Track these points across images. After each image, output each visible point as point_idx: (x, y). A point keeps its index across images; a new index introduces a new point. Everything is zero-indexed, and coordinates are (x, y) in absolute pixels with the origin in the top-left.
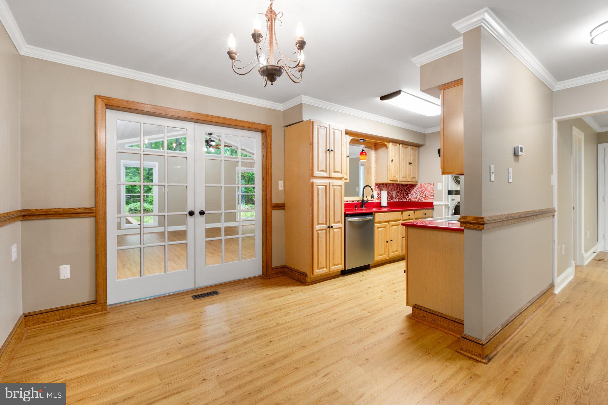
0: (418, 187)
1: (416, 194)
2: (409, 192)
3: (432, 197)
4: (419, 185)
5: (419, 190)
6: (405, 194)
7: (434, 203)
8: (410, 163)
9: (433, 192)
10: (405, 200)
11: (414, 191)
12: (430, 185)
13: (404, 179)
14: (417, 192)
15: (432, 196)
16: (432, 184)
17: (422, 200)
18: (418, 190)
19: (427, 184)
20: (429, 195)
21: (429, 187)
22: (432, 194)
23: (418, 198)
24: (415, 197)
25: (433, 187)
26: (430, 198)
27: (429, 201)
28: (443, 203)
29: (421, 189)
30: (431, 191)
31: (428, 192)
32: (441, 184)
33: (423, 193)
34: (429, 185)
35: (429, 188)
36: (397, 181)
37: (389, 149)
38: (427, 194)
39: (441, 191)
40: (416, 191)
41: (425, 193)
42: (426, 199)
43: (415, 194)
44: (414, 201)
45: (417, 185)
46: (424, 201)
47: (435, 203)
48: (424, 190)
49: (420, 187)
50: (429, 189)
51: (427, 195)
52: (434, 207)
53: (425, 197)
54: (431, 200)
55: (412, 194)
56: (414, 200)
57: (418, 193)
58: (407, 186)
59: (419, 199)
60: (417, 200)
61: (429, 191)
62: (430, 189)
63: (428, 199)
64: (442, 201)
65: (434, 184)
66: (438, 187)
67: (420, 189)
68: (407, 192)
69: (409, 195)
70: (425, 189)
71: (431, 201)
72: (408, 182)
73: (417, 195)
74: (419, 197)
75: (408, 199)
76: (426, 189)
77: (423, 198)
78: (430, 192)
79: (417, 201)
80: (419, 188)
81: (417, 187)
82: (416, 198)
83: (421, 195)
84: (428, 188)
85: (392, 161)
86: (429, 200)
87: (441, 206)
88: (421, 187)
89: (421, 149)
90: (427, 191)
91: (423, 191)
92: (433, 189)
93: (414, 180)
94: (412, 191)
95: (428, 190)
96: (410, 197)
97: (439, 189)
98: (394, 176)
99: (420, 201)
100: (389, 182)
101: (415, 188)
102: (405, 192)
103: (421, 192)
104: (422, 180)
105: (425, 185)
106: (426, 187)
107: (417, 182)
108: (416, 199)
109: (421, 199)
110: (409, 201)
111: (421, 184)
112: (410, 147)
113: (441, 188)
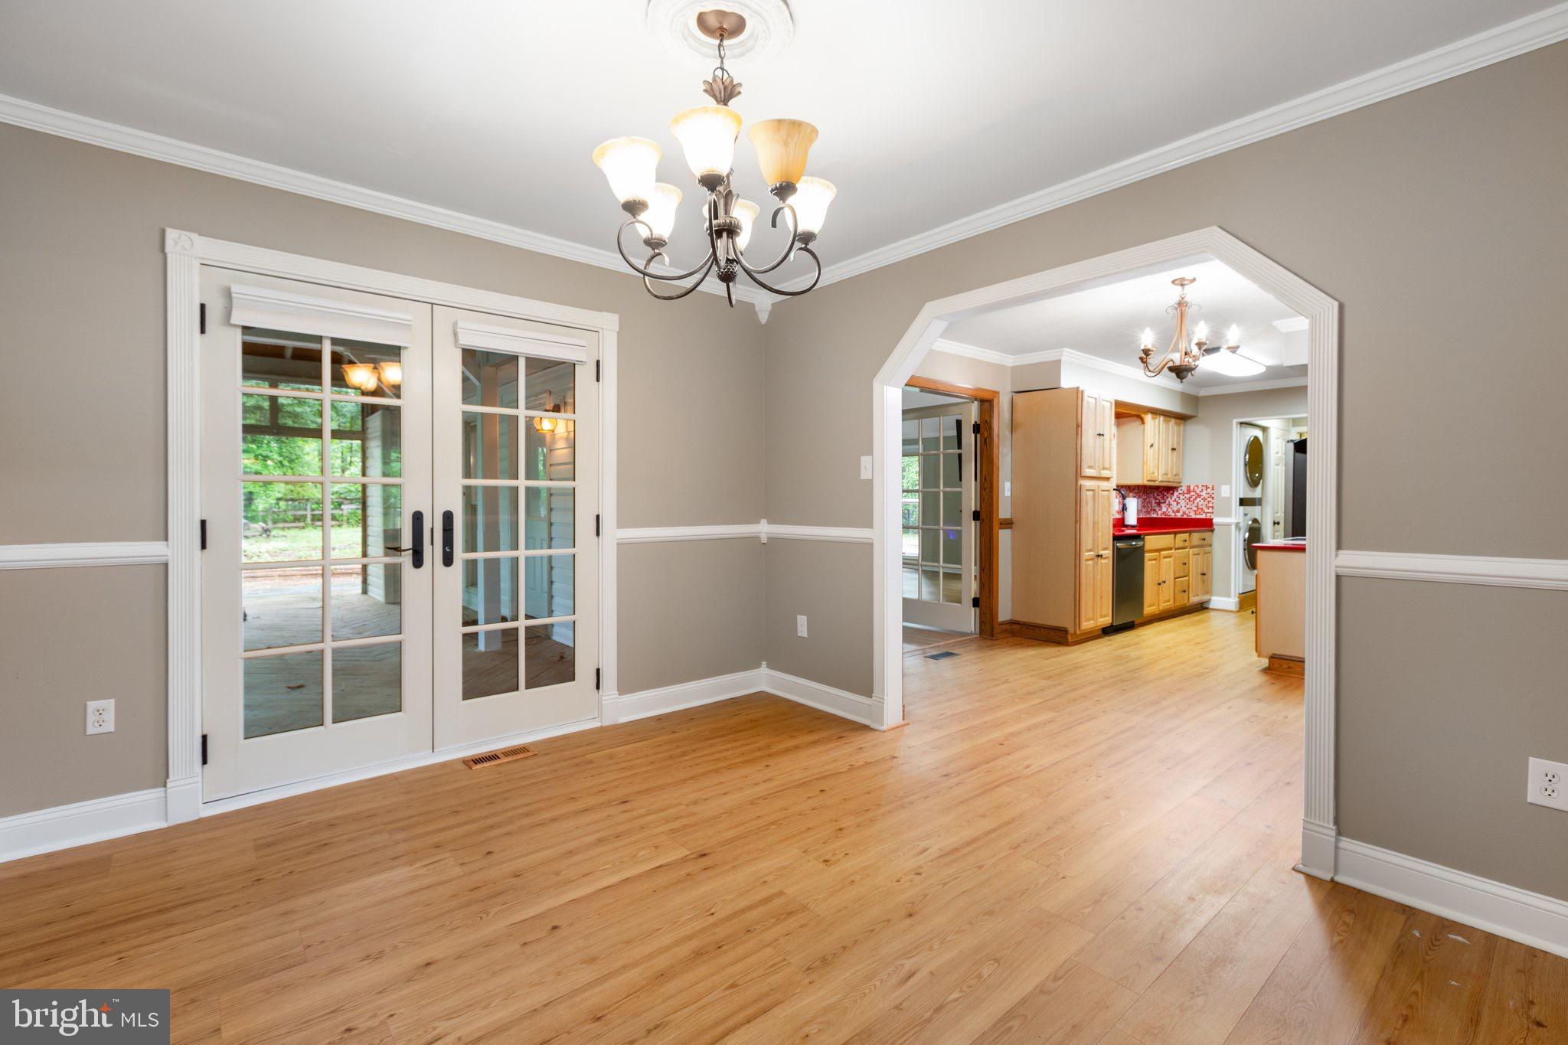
0: (1182, 492)
1: (1178, 503)
2: (1162, 501)
3: (1210, 510)
4: (1184, 488)
6: (1154, 504)
7: (1214, 521)
8: (1173, 449)
9: (1213, 501)
10: (1155, 516)
11: (1173, 499)
12: (1207, 488)
13: (1165, 478)
14: (1179, 501)
15: (1211, 509)
16: (1210, 486)
17: (1191, 514)
18: (1182, 497)
19: (1200, 486)
20: (1204, 507)
21: (1205, 492)
22: (1211, 505)
23: (1181, 512)
24: (1175, 509)
25: (1213, 491)
26: (1206, 511)
27: (1203, 516)
28: (1232, 520)
29: (1188, 496)
30: (1209, 499)
31: (1202, 501)
32: (1228, 487)
33: (1190, 503)
34: (1204, 488)
35: (1204, 494)
36: (1155, 481)
37: (1146, 425)
38: (1200, 503)
39: (1229, 499)
40: (1177, 499)
41: (1196, 503)
42: (1198, 512)
43: (1175, 503)
44: (1174, 517)
45: (1180, 489)
46: (1194, 517)
47: (1216, 520)
48: (1194, 497)
49: (1186, 491)
51: (1200, 507)
52: (1215, 527)
53: (1196, 508)
54: (1208, 515)
55: (1169, 505)
56: (1173, 514)
57: (1182, 503)
58: (1160, 490)
59: (1184, 513)
60: (1179, 515)
61: (1204, 499)
62: (1207, 496)
63: (1202, 513)
64: (1230, 516)
65: (1215, 487)
66: (1223, 492)
67: (1186, 495)
68: (1157, 501)
69: (1163, 505)
70: (1196, 495)
71: (1207, 517)
72: (1169, 482)
73: (1179, 506)
74: (1184, 509)
75: (1159, 512)
76: (1199, 496)
77: (1190, 510)
78: (1206, 502)
79: (1179, 516)
80: (1183, 494)
81: (1180, 492)
82: (1178, 511)
83: (1187, 507)
84: (1201, 493)
85: (1152, 446)
86: (1204, 514)
87: (1229, 525)
88: (1189, 491)
89: (1190, 423)
90: (1200, 499)
91: (1191, 499)
92: (1213, 495)
93: (1177, 479)
94: (1169, 499)
95: (1202, 497)
96: (1164, 509)
97: (1223, 495)
98: (1153, 473)
99: (1185, 516)
100: (1146, 483)
101: (1176, 494)
102: (1153, 501)
103: (1187, 501)
104: (1192, 478)
105: (1196, 488)
106: (1198, 492)
107: (1180, 483)
108: (1177, 514)
109: (1187, 512)
110: (1163, 516)
111: (1189, 487)
112: (1173, 419)
113: (1228, 495)
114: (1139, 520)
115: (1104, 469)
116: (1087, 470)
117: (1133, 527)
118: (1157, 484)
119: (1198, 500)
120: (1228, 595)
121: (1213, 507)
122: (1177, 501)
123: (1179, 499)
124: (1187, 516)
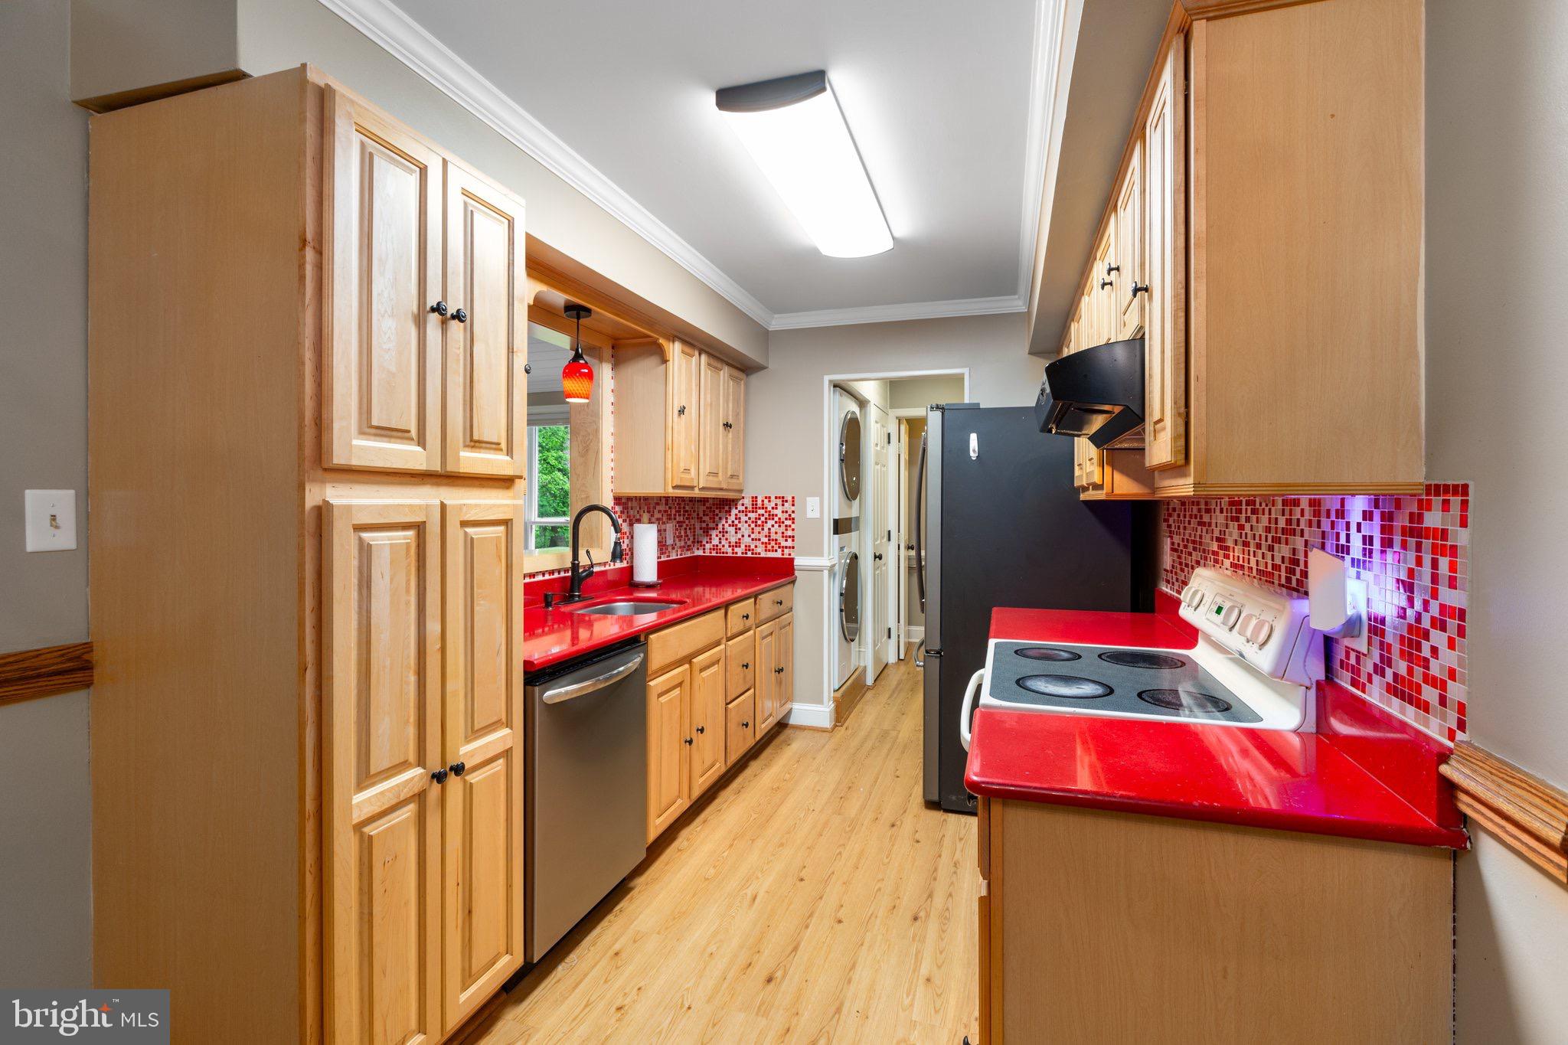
0: (743, 508)
1: (737, 530)
2: (712, 525)
3: (789, 543)
4: (748, 502)
5: (746, 519)
6: (699, 532)
7: (796, 563)
8: (727, 426)
9: (793, 526)
10: (700, 553)
11: (730, 522)
12: (784, 501)
13: (713, 482)
14: (739, 526)
15: (790, 540)
16: (790, 499)
17: (758, 550)
18: (744, 518)
19: (773, 498)
20: (779, 537)
21: (780, 508)
22: (789, 533)
23: (743, 546)
24: (733, 540)
25: (793, 508)
26: (784, 544)
27: (778, 555)
28: (824, 562)
29: (753, 516)
30: (788, 522)
31: (776, 526)
32: (817, 499)
33: (758, 529)
34: (779, 502)
35: (778, 512)
36: (692, 488)
37: (670, 364)
38: (773, 530)
39: (818, 521)
40: (736, 522)
41: (766, 529)
42: (769, 547)
43: (732, 530)
44: (731, 555)
45: (741, 502)
46: (763, 555)
47: (799, 562)
48: (763, 519)
49: (750, 508)
50: (780, 515)
51: (773, 536)
52: (797, 573)
53: (766, 540)
54: (786, 551)
55: (724, 532)
56: (730, 550)
57: (745, 529)
58: (708, 505)
59: (748, 548)
60: (739, 552)
61: (780, 522)
62: (783, 517)
63: (776, 547)
64: (819, 553)
65: (796, 499)
66: (808, 509)
67: (751, 515)
68: (704, 525)
69: (714, 533)
70: (766, 515)
71: (785, 556)
72: (721, 489)
73: (739, 536)
74: (747, 540)
75: (708, 546)
76: (772, 517)
77: (758, 543)
78: (783, 528)
79: (739, 555)
80: (746, 512)
81: (740, 508)
82: (738, 544)
83: (753, 536)
84: (775, 512)
85: (682, 411)
86: (780, 550)
87: (817, 570)
88: (755, 508)
89: (754, 379)
90: (773, 522)
91: (759, 522)
92: (793, 516)
93: (734, 484)
94: (723, 522)
95: (776, 519)
96: (715, 541)
97: (810, 515)
98: (687, 470)
99: (749, 554)
100: (671, 492)
101: (734, 512)
102: (698, 526)
103: (753, 526)
104: (757, 485)
105: (766, 501)
106: (769, 509)
107: (741, 491)
108: (736, 550)
109: (753, 547)
110: (714, 554)
111: (755, 499)
112: (726, 368)
113: (816, 515)
114: (663, 568)
115: (475, 444)
116: (359, 442)
117: (649, 587)
118: (696, 493)
119: (770, 523)
120: (820, 702)
121: (793, 537)
122: (736, 525)
123: (739, 522)
124: (752, 554)
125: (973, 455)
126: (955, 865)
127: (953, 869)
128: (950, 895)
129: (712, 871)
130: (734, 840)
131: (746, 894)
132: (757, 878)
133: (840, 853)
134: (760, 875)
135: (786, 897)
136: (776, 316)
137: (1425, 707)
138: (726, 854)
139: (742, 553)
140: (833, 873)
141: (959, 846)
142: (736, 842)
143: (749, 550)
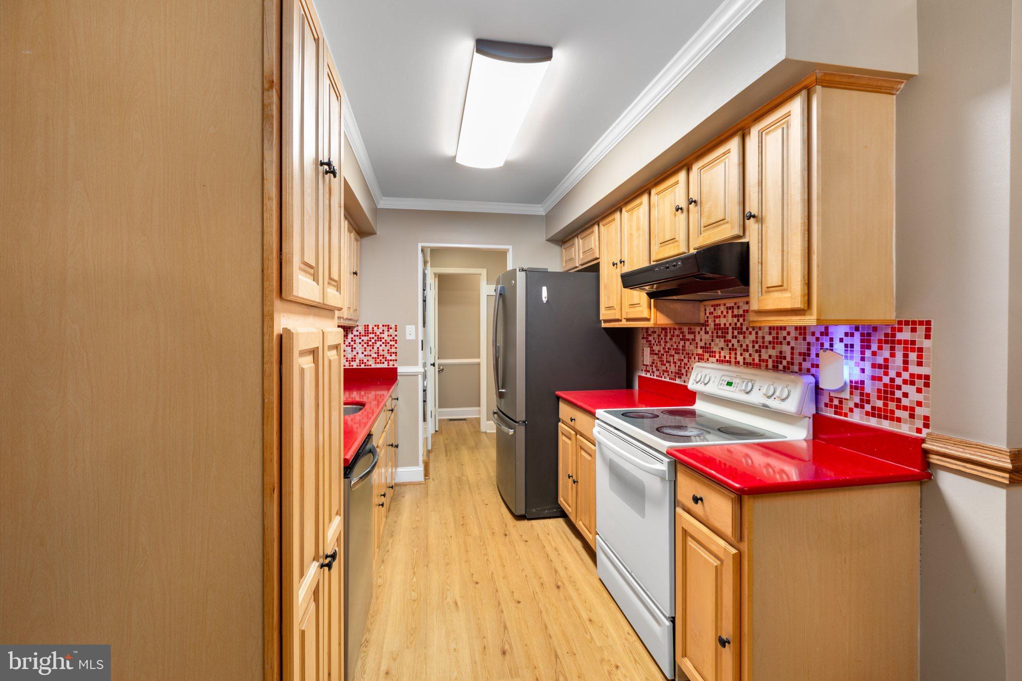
0: (358, 333)
1: (353, 349)
3: (393, 357)
4: (361, 329)
5: (360, 341)
7: (399, 370)
8: (355, 273)
9: (396, 345)
11: (347, 343)
12: (389, 328)
14: (355, 346)
15: (393, 355)
16: (393, 326)
17: (370, 363)
18: (358, 341)
19: (381, 326)
20: (386, 353)
21: (386, 333)
22: (393, 350)
23: (357, 361)
24: (350, 356)
25: (396, 333)
26: (389, 358)
27: (385, 366)
28: (418, 369)
29: (365, 339)
30: (392, 343)
31: (383, 345)
32: (414, 327)
33: (369, 348)
34: (386, 329)
35: (385, 336)
38: (381, 348)
39: (415, 342)
40: (352, 343)
41: (376, 348)
42: (378, 360)
43: (349, 349)
44: (348, 367)
45: (356, 329)
46: (373, 366)
47: (401, 370)
48: (373, 341)
49: (363, 333)
50: (386, 338)
51: (381, 353)
52: (399, 378)
53: (376, 356)
54: (391, 363)
57: (359, 348)
59: (361, 362)
61: (386, 343)
62: (388, 339)
63: (383, 360)
64: (415, 363)
65: (398, 327)
66: (407, 332)
67: (363, 338)
70: (376, 338)
71: (390, 367)
73: (355, 353)
74: (361, 356)
76: (380, 339)
77: (369, 358)
78: (388, 347)
79: (355, 367)
80: (360, 336)
81: (355, 333)
82: (354, 359)
83: (365, 353)
84: (382, 336)
86: (386, 363)
87: (415, 375)
88: (367, 333)
90: (381, 343)
91: (370, 343)
92: (396, 338)
95: (383, 341)
97: (408, 337)
99: (363, 366)
101: (351, 336)
103: (365, 346)
104: (370, 317)
105: (376, 328)
106: (378, 333)
107: (356, 321)
108: (352, 363)
109: (365, 361)
111: (367, 327)
113: (413, 337)
119: (379, 343)
120: (418, 465)
121: (396, 353)
122: (352, 346)
123: (355, 343)
124: (365, 366)
125: (545, 300)
126: (556, 549)
127: (557, 553)
128: (566, 568)
129: (414, 594)
130: (413, 569)
131: (448, 602)
132: (449, 590)
133: (487, 560)
134: (448, 587)
135: (475, 596)
136: (384, 198)
137: (899, 420)
138: (414, 580)
139: (357, 366)
140: (492, 573)
141: (550, 538)
142: (416, 570)
143: (363, 363)
